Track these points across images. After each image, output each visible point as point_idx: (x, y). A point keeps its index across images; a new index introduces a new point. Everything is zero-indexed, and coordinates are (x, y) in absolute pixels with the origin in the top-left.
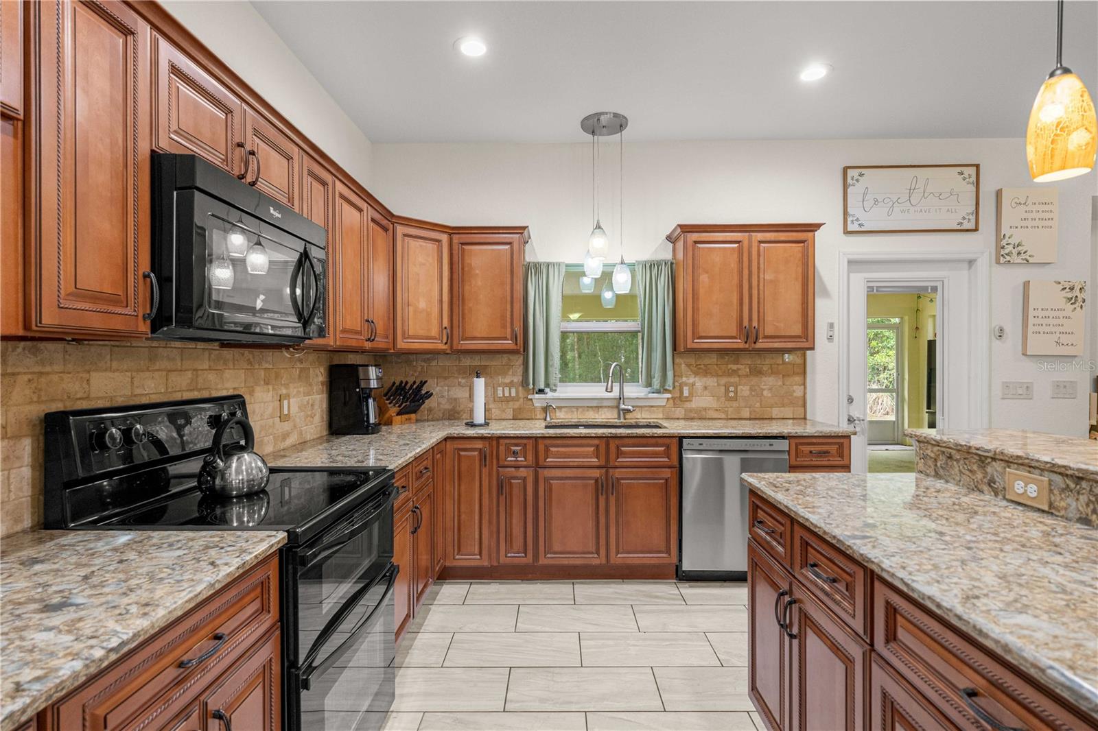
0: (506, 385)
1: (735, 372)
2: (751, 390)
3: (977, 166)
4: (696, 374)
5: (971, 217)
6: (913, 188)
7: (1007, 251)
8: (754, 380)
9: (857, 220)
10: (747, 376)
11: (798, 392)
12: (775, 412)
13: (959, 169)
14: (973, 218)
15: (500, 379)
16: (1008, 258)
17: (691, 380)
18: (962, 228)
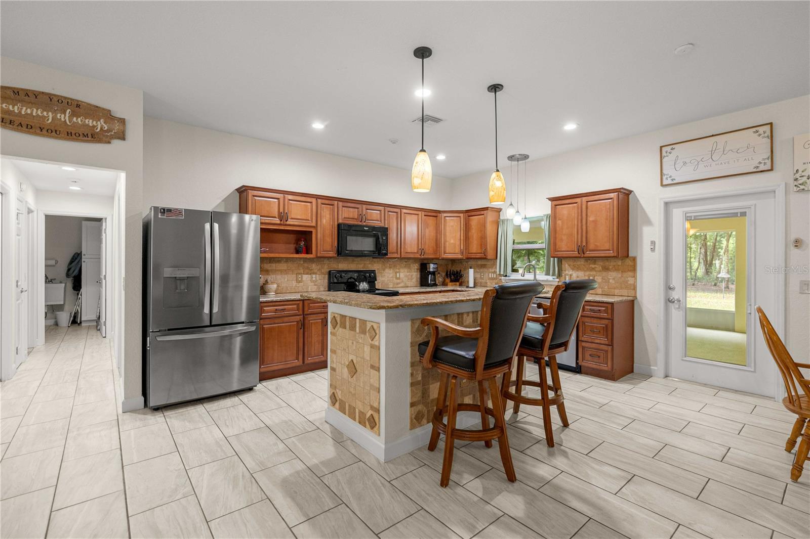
0: (492, 272)
1: (593, 269)
2: (602, 278)
3: (771, 124)
4: (573, 269)
5: (767, 161)
6: (714, 149)
7: (800, 182)
8: (604, 274)
9: (670, 177)
10: (600, 271)
11: (631, 281)
12: (617, 292)
13: (754, 129)
14: (769, 162)
15: (491, 270)
16: (802, 187)
17: (570, 273)
18: (758, 170)
